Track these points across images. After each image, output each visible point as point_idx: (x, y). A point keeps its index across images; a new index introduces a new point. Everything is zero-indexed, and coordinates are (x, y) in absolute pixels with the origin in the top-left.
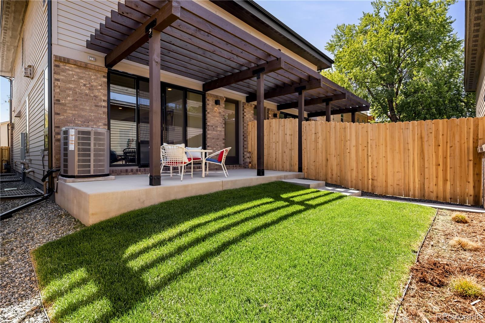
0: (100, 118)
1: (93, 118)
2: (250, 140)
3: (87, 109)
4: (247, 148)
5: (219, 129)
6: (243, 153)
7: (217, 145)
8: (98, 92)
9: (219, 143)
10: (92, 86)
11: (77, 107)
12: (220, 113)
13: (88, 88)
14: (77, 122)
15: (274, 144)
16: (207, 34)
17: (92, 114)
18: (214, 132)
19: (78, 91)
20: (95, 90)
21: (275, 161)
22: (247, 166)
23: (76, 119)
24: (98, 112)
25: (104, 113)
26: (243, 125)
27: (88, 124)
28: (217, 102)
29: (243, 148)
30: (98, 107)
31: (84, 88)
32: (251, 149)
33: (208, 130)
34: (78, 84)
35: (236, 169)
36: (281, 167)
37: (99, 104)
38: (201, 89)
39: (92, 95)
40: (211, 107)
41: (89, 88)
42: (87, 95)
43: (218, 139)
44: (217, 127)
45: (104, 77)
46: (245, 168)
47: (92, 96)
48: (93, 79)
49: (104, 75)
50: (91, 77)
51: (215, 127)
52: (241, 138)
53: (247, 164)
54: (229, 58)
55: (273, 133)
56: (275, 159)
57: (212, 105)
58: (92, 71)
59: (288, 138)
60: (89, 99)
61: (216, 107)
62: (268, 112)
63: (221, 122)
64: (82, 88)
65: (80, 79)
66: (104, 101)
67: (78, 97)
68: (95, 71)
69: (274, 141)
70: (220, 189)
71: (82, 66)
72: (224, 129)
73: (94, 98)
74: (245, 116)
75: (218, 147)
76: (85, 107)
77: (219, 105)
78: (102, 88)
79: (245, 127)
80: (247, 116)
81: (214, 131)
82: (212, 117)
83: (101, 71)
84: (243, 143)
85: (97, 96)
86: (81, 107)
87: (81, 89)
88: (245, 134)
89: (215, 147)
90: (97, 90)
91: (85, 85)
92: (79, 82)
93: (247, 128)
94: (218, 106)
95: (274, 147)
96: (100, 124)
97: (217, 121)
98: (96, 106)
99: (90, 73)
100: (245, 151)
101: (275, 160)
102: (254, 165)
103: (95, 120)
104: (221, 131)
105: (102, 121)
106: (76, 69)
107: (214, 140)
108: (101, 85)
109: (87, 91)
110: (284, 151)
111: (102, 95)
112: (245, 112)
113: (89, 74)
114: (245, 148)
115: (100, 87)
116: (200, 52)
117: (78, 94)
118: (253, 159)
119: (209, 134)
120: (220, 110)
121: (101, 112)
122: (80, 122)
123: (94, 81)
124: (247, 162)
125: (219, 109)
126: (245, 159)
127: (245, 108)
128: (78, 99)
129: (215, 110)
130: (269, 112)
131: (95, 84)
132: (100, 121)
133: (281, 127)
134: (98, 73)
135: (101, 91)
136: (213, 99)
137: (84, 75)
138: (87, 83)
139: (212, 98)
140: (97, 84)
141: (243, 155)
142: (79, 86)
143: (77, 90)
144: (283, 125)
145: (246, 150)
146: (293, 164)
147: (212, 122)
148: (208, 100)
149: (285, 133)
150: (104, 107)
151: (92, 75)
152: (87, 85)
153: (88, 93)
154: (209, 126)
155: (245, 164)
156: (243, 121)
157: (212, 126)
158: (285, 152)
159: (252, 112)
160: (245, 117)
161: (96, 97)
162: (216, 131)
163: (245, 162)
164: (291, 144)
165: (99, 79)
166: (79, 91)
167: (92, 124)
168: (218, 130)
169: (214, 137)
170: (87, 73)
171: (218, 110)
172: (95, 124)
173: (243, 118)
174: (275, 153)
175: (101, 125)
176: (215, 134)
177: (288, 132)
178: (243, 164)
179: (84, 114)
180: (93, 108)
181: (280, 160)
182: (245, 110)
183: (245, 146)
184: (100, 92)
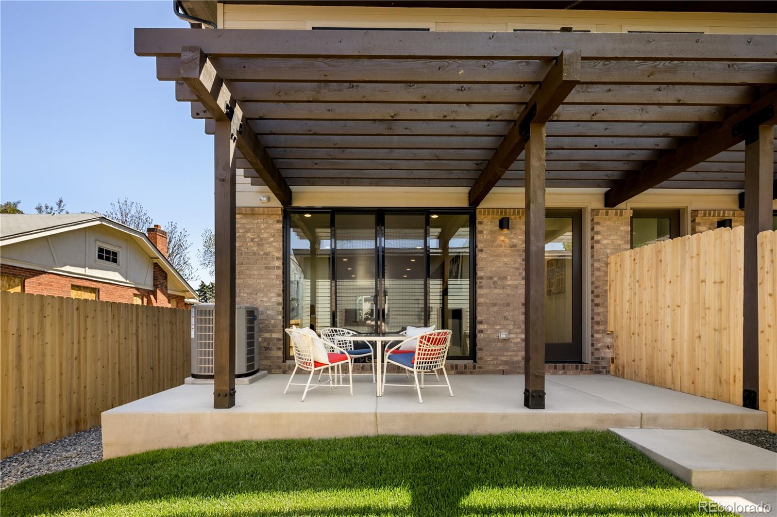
0: (273, 286)
1: (262, 286)
2: (612, 301)
3: (254, 275)
4: (605, 322)
5: (509, 283)
6: (592, 336)
7: (505, 318)
8: (269, 247)
9: (511, 313)
10: (261, 239)
11: (243, 274)
12: (514, 246)
13: (256, 244)
14: (242, 294)
15: (669, 311)
16: (348, 84)
17: (261, 282)
18: (497, 291)
19: (245, 251)
20: (266, 244)
21: (672, 361)
22: (604, 367)
23: (242, 291)
24: (269, 277)
25: (277, 276)
26: (592, 265)
27: (255, 296)
28: (504, 224)
29: (592, 323)
30: (270, 269)
31: (252, 244)
32: (615, 326)
33: (481, 287)
34: (244, 240)
35: (565, 373)
36: (686, 382)
37: (271, 265)
38: (465, 204)
39: (262, 253)
40: (489, 237)
41: (258, 244)
42: (255, 254)
43: (508, 305)
44: (505, 278)
45: (278, 222)
46: (599, 373)
47: (261, 255)
48: (262, 229)
49: (278, 218)
50: (260, 226)
51: (500, 278)
52: (587, 297)
53: (603, 363)
54: (442, 118)
55: (666, 280)
56: (673, 356)
57: (492, 232)
58: (262, 217)
59: (710, 291)
60: (257, 260)
61: (501, 235)
62: (693, 221)
63: (517, 266)
64: (249, 244)
65: (247, 232)
66: (278, 258)
67: (244, 259)
68: (265, 216)
69: (669, 302)
70: (370, 431)
71: (247, 213)
72: (523, 282)
73: (265, 256)
74: (598, 242)
75: (508, 322)
76: (252, 273)
77: (508, 228)
78: (274, 239)
79: (598, 269)
80: (605, 242)
81: (496, 288)
82: (491, 259)
83: (272, 214)
84: (593, 310)
85: (268, 252)
86: (248, 272)
87: (247, 247)
88: (597, 287)
89: (500, 324)
90: (268, 244)
91: (252, 240)
92: (245, 237)
93: (607, 272)
94: (505, 231)
95: (668, 321)
96: (272, 295)
97: (506, 264)
98: (266, 268)
99: (259, 220)
100: (598, 332)
101: (670, 358)
102: (620, 369)
103: (265, 290)
104: (516, 287)
105: (274, 291)
106: (241, 220)
107: (496, 308)
108: (273, 236)
109: (255, 249)
110: (697, 335)
111: (275, 250)
112: (598, 233)
113: (258, 223)
114: (598, 323)
115: (272, 239)
116: (381, 128)
117: (244, 254)
118: (620, 352)
119: (482, 296)
120: (514, 241)
121: (273, 277)
122: (245, 295)
123: (264, 232)
124: (603, 358)
125: (510, 238)
126: (597, 349)
127: (598, 223)
128: (243, 261)
129: (498, 242)
130: (697, 220)
131: (265, 235)
132: (271, 290)
133: (688, 260)
134: (270, 218)
135: (274, 244)
136: (493, 218)
137: (252, 226)
138: (256, 236)
139: (490, 217)
140: (268, 235)
141: (592, 340)
142: (245, 243)
143: (243, 249)
144: (695, 255)
145: (601, 327)
146: (724, 377)
147: (489, 269)
148: (481, 223)
149: (702, 277)
150: (278, 268)
151: (261, 223)
152: (255, 240)
153: (257, 251)
154: (481, 278)
155: (597, 363)
156: (592, 256)
157: (491, 278)
158: (700, 337)
159: (622, 229)
160: (597, 246)
161: (267, 254)
162: (504, 288)
163: (598, 358)
164: (720, 310)
165: (272, 226)
166: (246, 249)
167: (262, 295)
168: (509, 286)
169: (495, 301)
170: (256, 222)
171: (507, 241)
172: (266, 295)
173: (592, 247)
174: (670, 337)
175: (273, 297)
176: (499, 294)
177: (711, 276)
178: (592, 362)
179: (251, 282)
180: (262, 272)
181: (685, 360)
182: (597, 228)
183: (597, 318)
184: (273, 246)
